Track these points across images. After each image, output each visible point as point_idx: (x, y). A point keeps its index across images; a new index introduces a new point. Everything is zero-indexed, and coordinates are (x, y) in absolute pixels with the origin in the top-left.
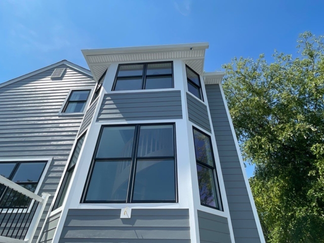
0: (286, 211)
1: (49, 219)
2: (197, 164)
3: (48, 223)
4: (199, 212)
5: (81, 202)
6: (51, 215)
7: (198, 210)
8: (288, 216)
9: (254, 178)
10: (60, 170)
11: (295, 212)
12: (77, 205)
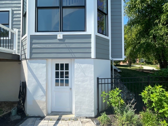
0: (137, 41)
1: (22, 41)
2: (98, 11)
3: (22, 43)
4: (96, 36)
5: (35, 32)
6: (22, 39)
7: (96, 35)
8: (137, 43)
9: (126, 25)
10: (19, 16)
11: (141, 41)
12: (34, 33)
